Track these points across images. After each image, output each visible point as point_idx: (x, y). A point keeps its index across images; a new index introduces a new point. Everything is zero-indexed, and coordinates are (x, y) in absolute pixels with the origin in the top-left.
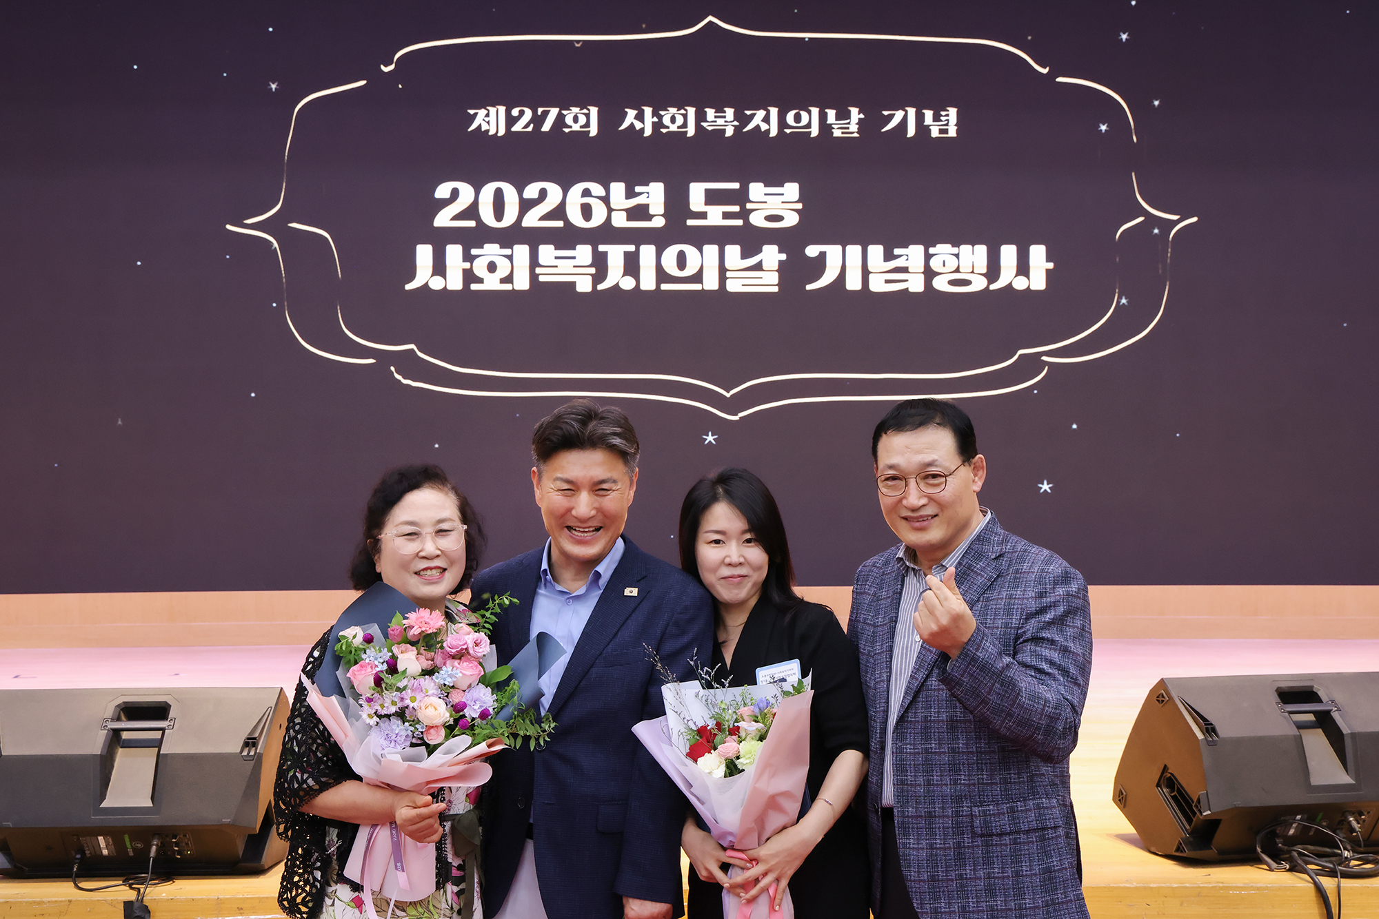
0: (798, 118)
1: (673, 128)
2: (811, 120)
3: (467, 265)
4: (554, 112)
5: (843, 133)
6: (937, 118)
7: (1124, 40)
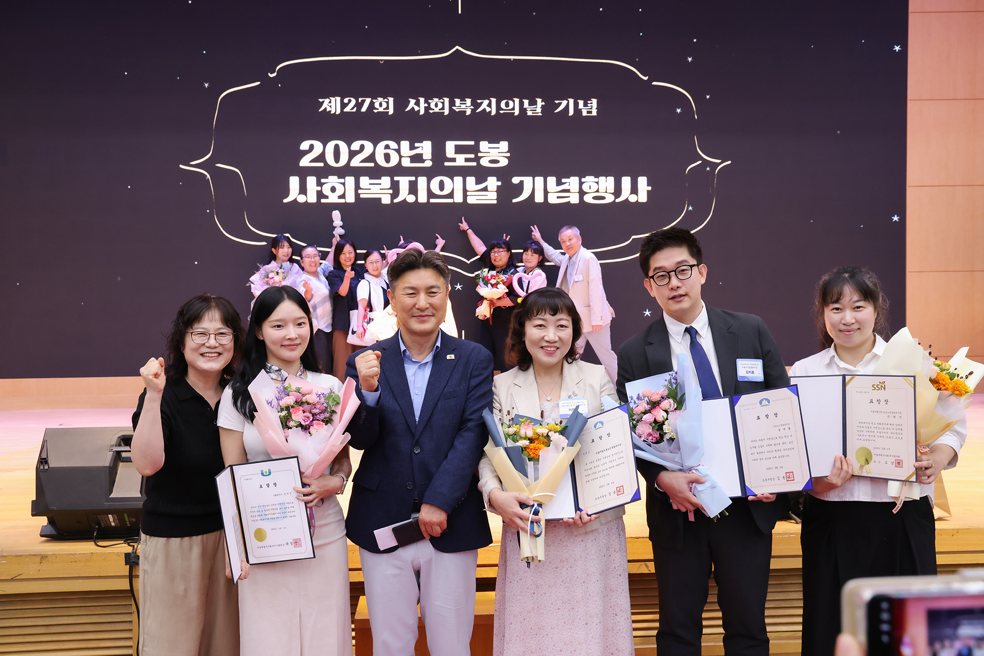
0: (507, 105)
1: (437, 110)
2: (514, 106)
3: (319, 188)
4: (368, 100)
5: (533, 113)
6: (585, 105)
7: (690, 61)
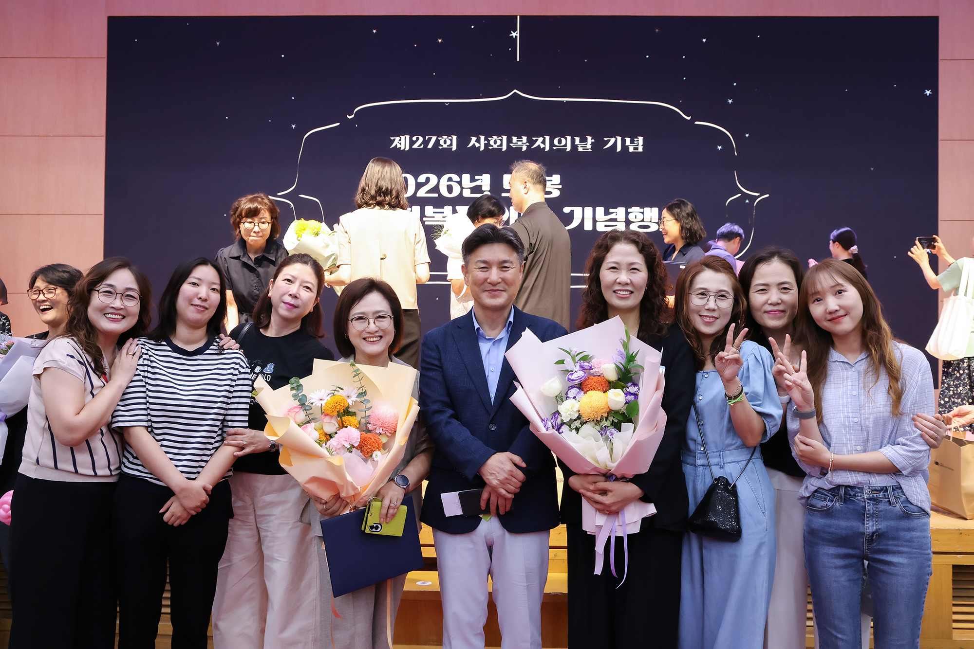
0: (560, 141)
1: (495, 146)
2: (567, 143)
4: (434, 138)
5: (583, 149)
6: (632, 142)
7: (730, 103)
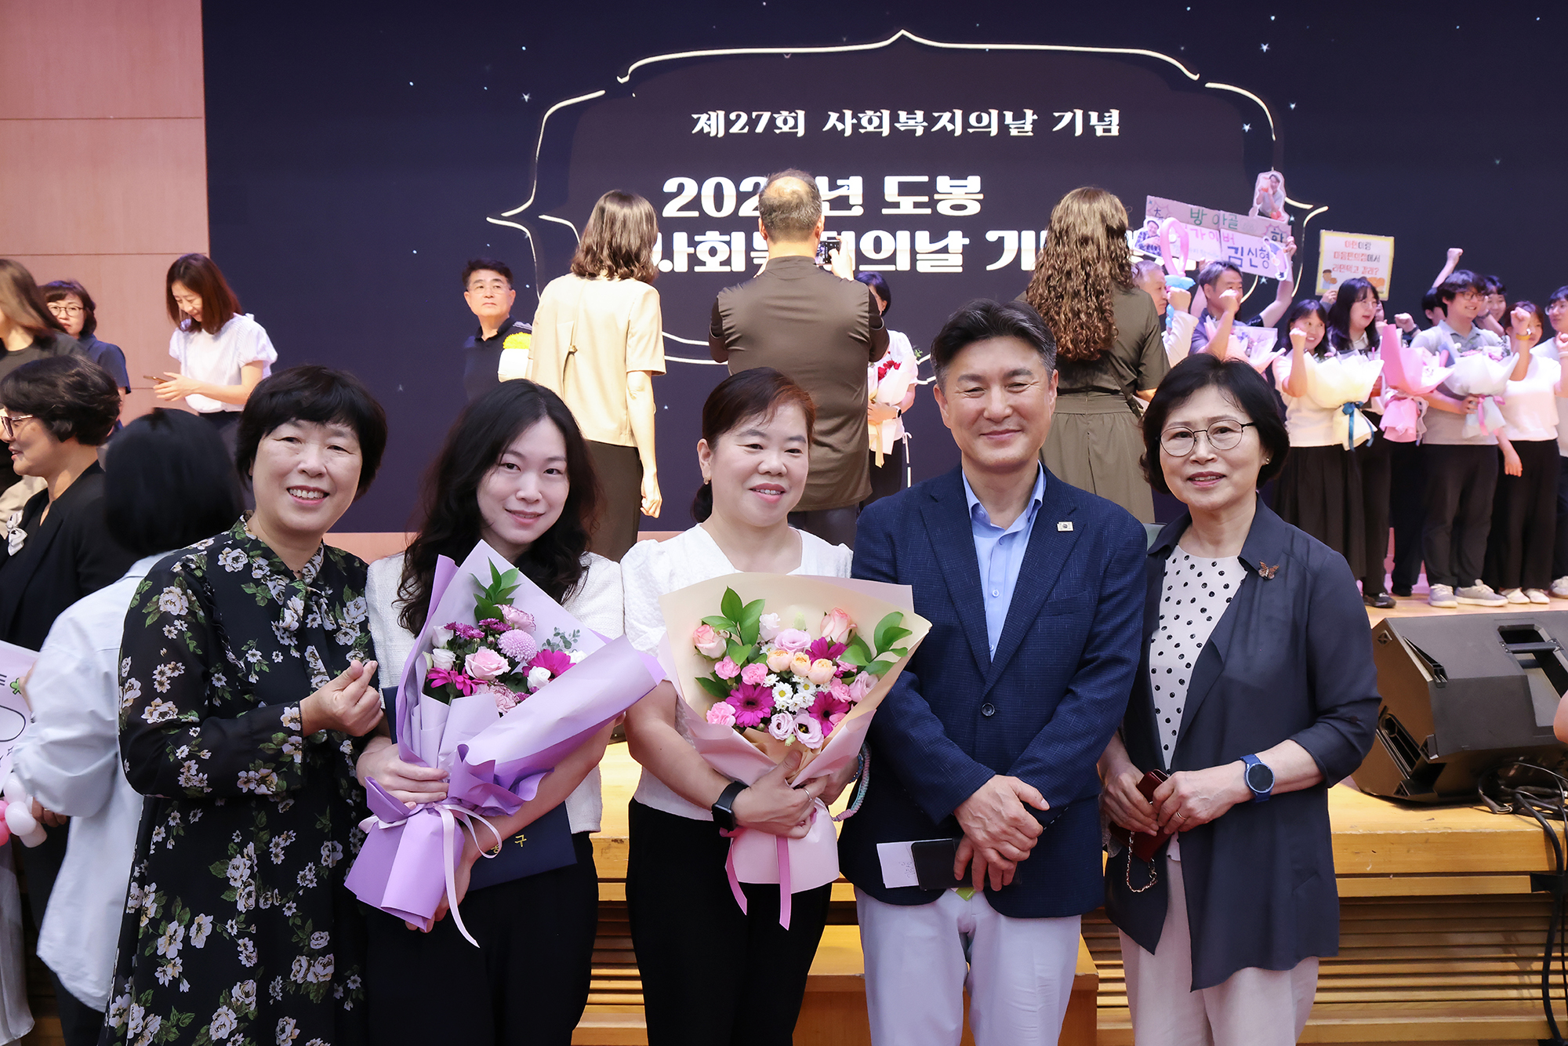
0: (979, 119)
1: (870, 128)
2: (990, 122)
3: (691, 250)
4: (766, 116)
5: (1019, 132)
6: (1101, 119)
7: (1265, 50)
